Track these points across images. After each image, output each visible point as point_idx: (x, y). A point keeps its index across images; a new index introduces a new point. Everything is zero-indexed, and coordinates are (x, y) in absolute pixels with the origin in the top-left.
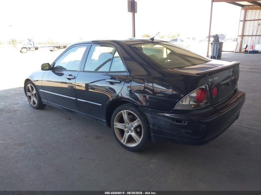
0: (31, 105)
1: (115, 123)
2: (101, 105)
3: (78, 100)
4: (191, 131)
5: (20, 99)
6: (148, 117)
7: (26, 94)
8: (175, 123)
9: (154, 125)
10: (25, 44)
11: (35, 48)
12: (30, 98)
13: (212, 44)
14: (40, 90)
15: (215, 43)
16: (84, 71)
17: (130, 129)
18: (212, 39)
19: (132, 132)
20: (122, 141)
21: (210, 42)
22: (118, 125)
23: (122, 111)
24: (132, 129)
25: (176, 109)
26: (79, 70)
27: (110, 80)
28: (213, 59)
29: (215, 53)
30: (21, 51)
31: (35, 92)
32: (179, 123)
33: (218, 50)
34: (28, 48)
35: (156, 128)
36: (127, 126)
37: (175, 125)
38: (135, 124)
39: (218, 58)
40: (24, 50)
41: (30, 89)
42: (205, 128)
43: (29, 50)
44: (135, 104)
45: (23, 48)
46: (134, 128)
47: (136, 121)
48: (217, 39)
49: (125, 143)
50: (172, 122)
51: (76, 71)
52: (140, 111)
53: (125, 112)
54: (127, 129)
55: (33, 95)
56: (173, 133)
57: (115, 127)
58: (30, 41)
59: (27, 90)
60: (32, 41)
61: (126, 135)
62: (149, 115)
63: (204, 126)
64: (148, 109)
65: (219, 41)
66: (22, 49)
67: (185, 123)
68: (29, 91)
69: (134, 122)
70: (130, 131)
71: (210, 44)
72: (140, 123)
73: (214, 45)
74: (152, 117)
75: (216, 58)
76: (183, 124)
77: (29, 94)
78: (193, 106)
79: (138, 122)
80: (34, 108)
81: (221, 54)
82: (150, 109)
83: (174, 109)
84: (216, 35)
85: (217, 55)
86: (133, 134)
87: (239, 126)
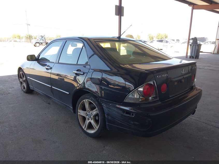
0: (22, 89)
1: (79, 111)
2: (68, 93)
3: (53, 87)
4: (138, 123)
5: (16, 84)
6: (104, 107)
7: (19, 80)
8: (125, 114)
9: (108, 115)
10: (38, 40)
11: (46, 43)
12: (21, 83)
13: (191, 45)
14: (28, 77)
15: (194, 45)
16: (58, 63)
17: (90, 117)
18: (191, 41)
19: (92, 120)
20: (84, 127)
21: (190, 44)
22: (81, 113)
23: (84, 100)
24: (92, 116)
25: (126, 101)
26: (55, 62)
27: (76, 72)
28: (192, 58)
29: (193, 53)
30: (35, 45)
31: (25, 78)
32: (129, 115)
33: (196, 50)
34: (40, 43)
35: (110, 118)
36: (88, 113)
37: (125, 116)
38: (94, 112)
39: (196, 58)
40: (38, 45)
41: (22, 76)
42: (151, 121)
43: (41, 44)
44: (94, 94)
45: (37, 43)
46: (93, 116)
47: (95, 110)
48: (196, 41)
49: (85, 129)
50: (123, 114)
51: (53, 63)
52: (98, 101)
53: (86, 101)
54: (88, 117)
55: (23, 81)
56: (124, 124)
57: (79, 114)
58: (42, 37)
59: (19, 77)
60: (44, 37)
61: (87, 122)
62: (104, 105)
63: (149, 120)
64: (104, 100)
65: (197, 43)
66: (35, 43)
67: (133, 115)
68: (21, 78)
69: (93, 111)
70: (90, 119)
71: (189, 46)
72: (98, 112)
73: (193, 46)
74: (107, 108)
75: (195, 58)
76: (131, 116)
77: (21, 80)
78: (140, 100)
79: (96, 111)
80: (24, 92)
81: (199, 55)
82: (105, 100)
83: (124, 101)
84: (195, 37)
85: (195, 55)
86: (92, 122)
87: (198, 120)
